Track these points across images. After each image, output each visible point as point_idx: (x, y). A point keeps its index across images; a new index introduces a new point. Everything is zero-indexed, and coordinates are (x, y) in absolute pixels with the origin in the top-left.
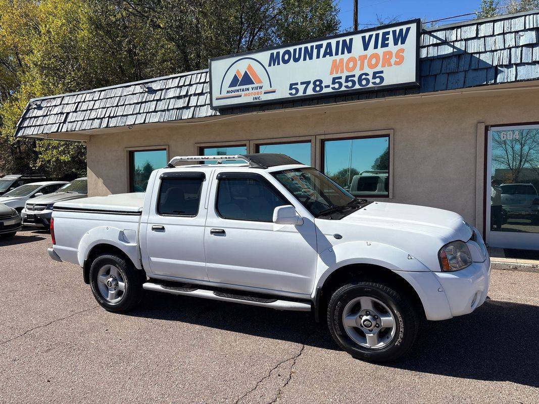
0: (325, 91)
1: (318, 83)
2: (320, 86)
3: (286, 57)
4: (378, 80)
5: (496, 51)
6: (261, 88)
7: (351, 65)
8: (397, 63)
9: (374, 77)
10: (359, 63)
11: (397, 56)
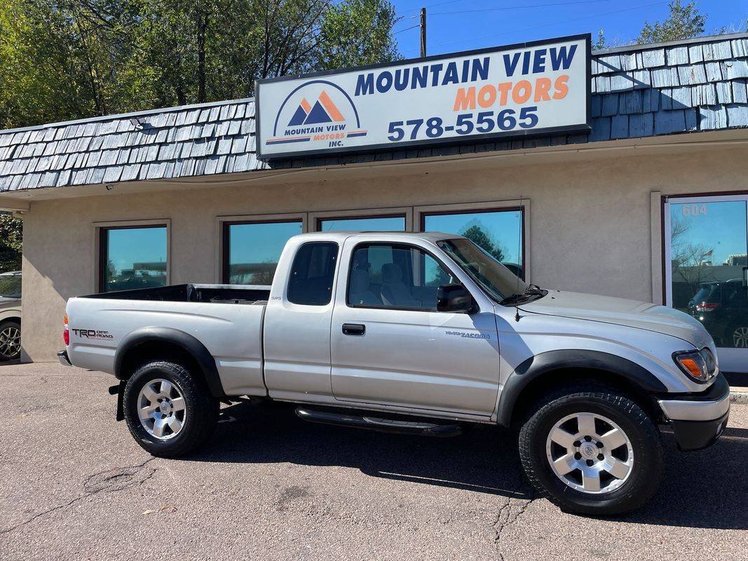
0: (446, 135)
1: (434, 123)
2: (438, 127)
3: (384, 82)
4: (528, 121)
5: (696, 85)
6: (342, 127)
7: (487, 96)
8: (557, 96)
9: (523, 116)
10: (499, 94)
11: (558, 85)
